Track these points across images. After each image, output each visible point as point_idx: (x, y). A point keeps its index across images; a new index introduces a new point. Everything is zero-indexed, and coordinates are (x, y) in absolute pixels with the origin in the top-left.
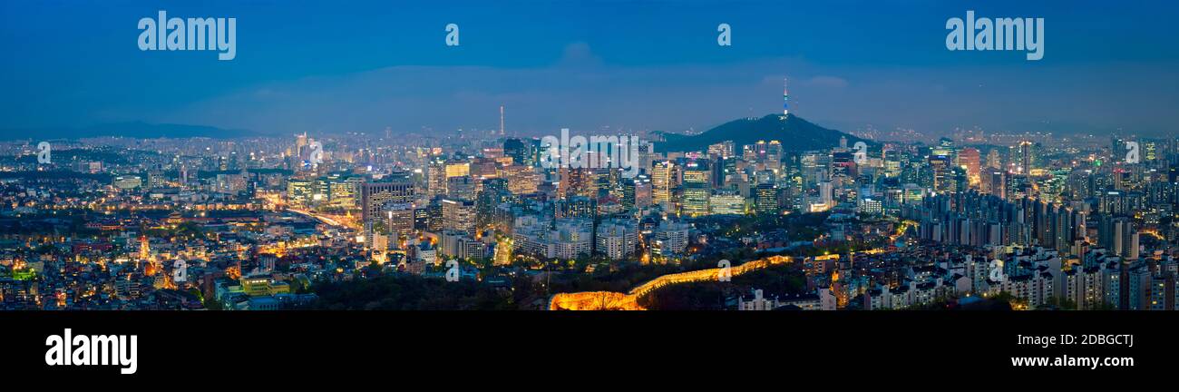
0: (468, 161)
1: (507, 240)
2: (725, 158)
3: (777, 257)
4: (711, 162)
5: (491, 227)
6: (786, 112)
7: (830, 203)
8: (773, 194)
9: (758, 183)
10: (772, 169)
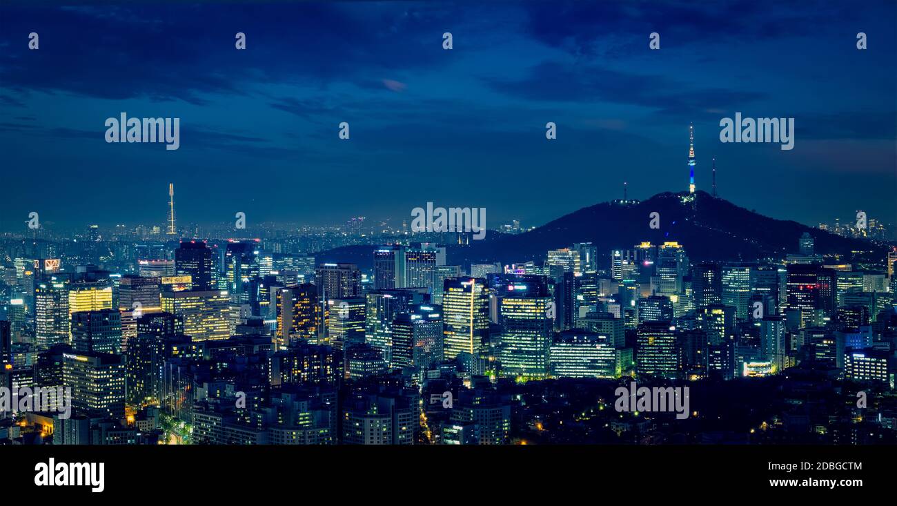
0: (110, 283)
1: (182, 425)
2: (578, 274)
4: (552, 282)
5: (153, 401)
6: (692, 188)
7: (782, 361)
8: (668, 343)
9: (640, 322)
10: (666, 295)
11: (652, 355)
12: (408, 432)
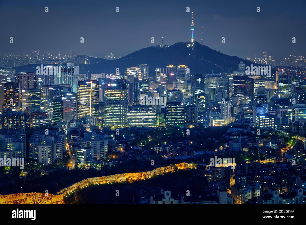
2: (140, 79)
3: (183, 164)
4: (128, 82)
6: (192, 41)
7: (230, 119)
8: (180, 111)
9: (168, 101)
10: (180, 89)
11: (173, 116)
12: (60, 152)
